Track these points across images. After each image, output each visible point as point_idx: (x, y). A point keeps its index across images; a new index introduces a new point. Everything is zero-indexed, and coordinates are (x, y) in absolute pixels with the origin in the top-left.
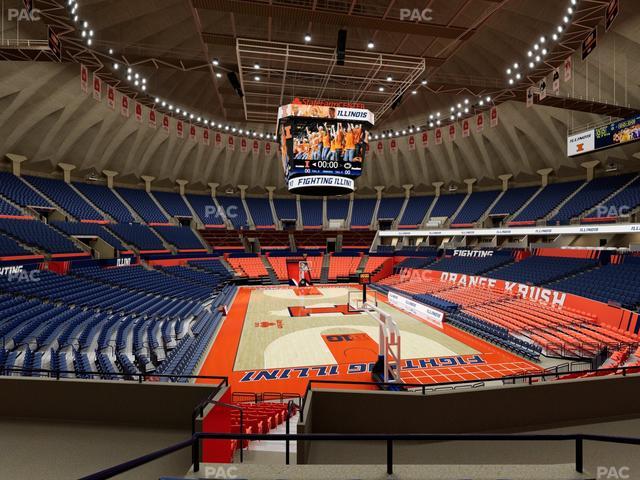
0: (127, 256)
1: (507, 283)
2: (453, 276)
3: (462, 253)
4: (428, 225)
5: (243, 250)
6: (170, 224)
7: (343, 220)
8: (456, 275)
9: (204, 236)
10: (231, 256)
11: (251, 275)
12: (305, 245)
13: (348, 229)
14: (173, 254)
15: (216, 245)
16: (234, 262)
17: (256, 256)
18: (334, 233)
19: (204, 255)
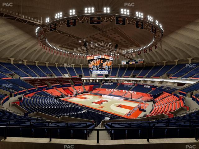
1: (123, 91)
2: (110, 90)
3: (106, 84)
8: (110, 89)
13: (71, 77)
18: (68, 79)
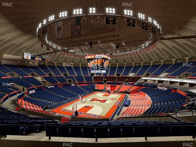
0: (74, 83)
4: (160, 76)
5: (102, 82)
6: (88, 75)
7: (134, 74)
9: (94, 78)
10: (97, 84)
11: (99, 89)
12: (118, 81)
13: (135, 76)
14: (85, 83)
15: (96, 81)
16: (98, 85)
17: (104, 84)
18: (130, 78)
19: (92, 83)
